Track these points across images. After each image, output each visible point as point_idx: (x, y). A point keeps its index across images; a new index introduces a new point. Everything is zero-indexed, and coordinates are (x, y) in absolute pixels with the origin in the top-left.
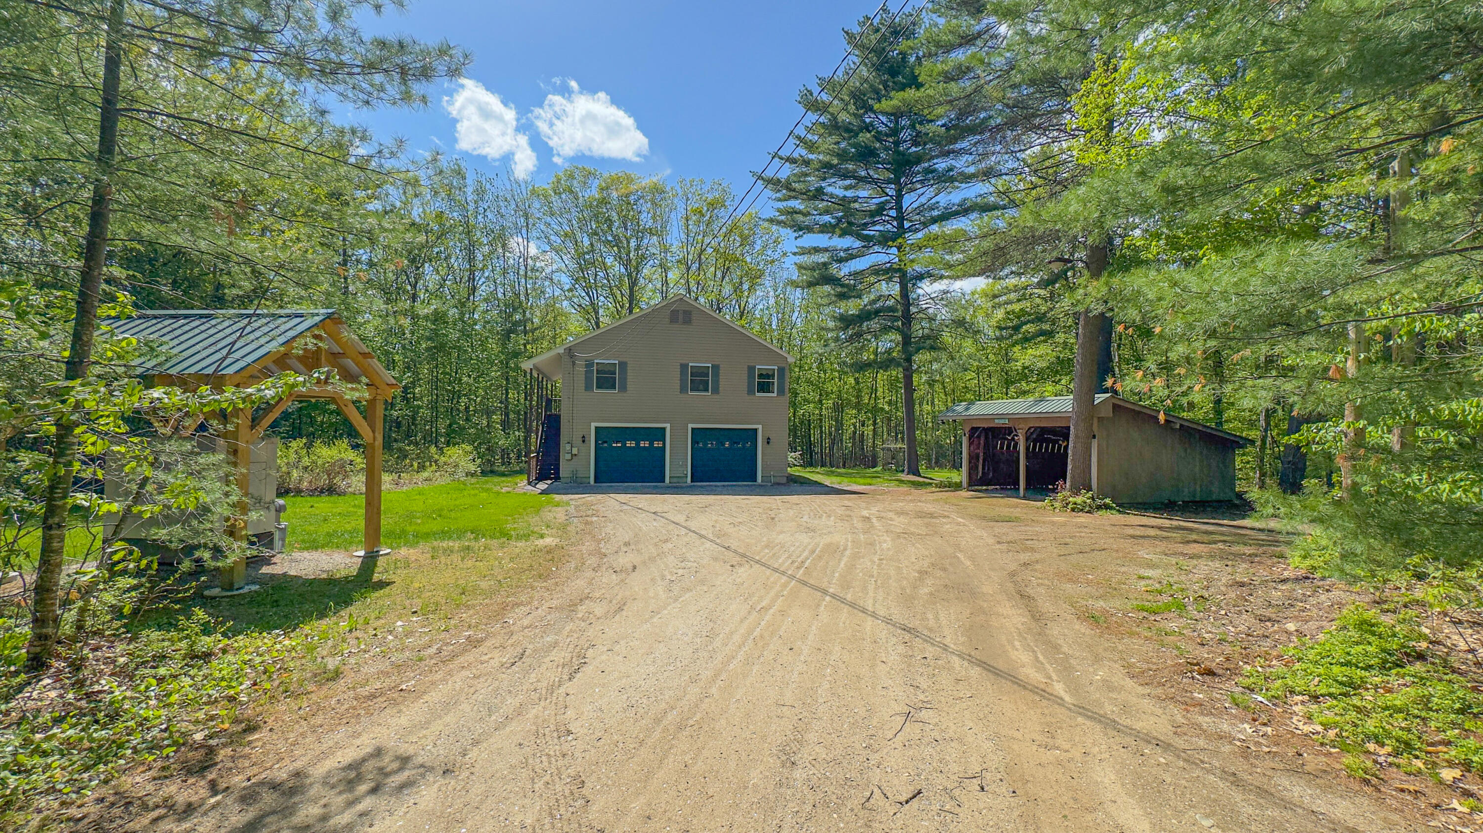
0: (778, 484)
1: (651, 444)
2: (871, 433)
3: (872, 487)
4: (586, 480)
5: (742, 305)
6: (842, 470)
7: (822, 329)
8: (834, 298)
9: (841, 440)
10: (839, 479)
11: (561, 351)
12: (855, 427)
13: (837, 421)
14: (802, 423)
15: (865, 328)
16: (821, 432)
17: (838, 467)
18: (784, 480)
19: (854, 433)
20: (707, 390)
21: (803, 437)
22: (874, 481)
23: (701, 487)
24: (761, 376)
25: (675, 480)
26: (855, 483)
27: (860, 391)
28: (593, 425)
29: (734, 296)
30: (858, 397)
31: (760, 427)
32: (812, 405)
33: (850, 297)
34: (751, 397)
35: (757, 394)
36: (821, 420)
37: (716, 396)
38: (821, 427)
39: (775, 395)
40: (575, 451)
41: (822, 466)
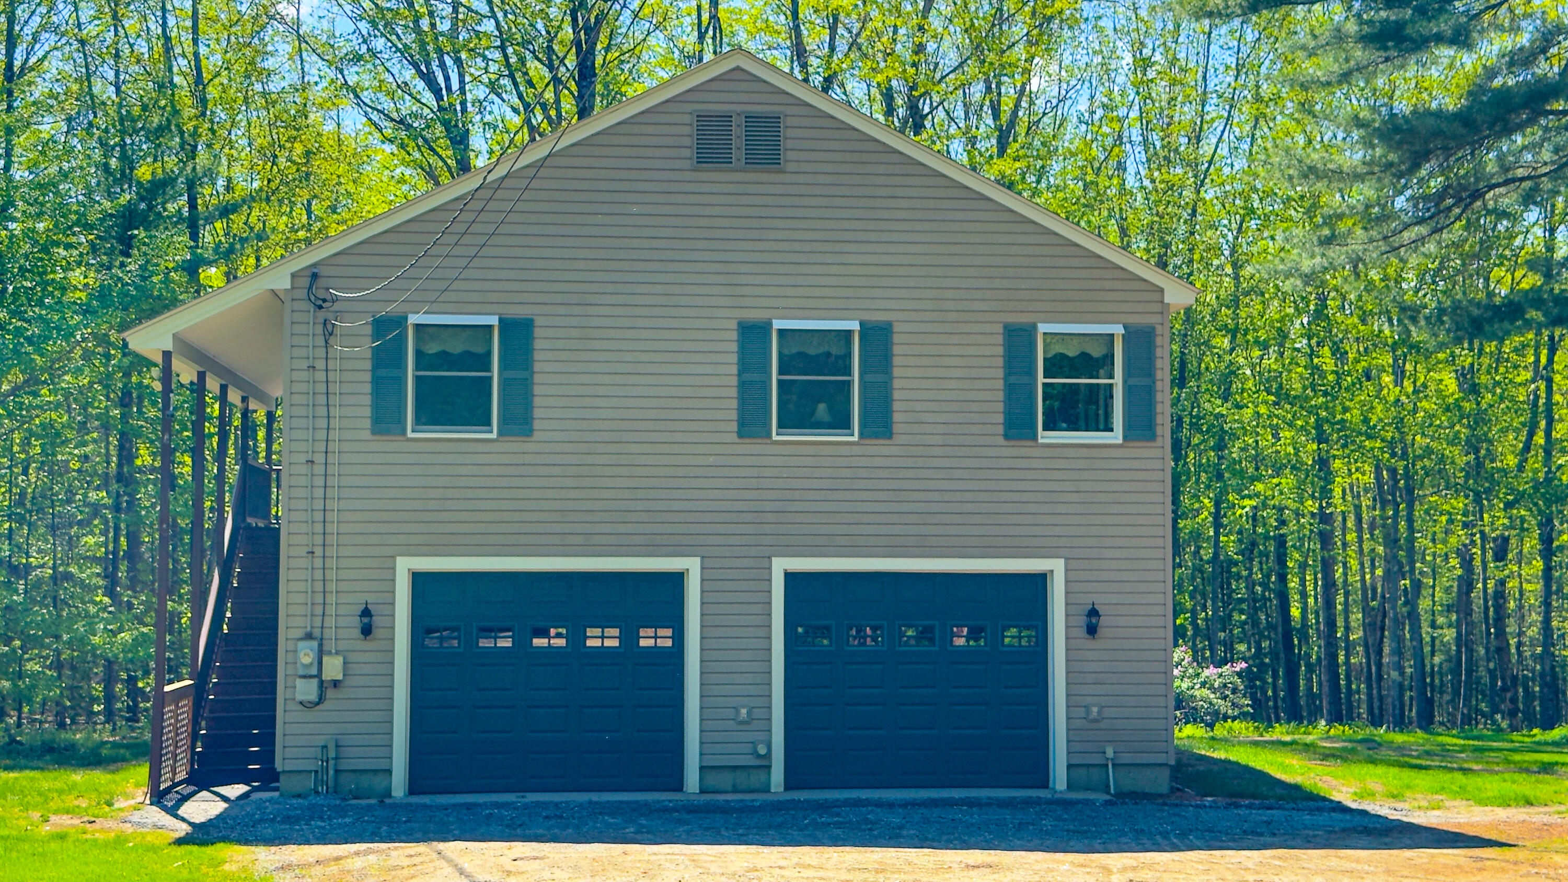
0: (1137, 797)
1: (629, 637)
2: (1534, 588)
3: (1536, 815)
4: (378, 782)
5: (1007, 106)
6: (1415, 738)
7: (1310, 172)
8: (1359, 54)
9: (1413, 616)
10: (1391, 777)
11: (282, 282)
12: (1467, 564)
13: (1391, 541)
14: (1249, 549)
15: (1491, 167)
16: (1330, 585)
17: (1401, 724)
18: (1161, 782)
19: (1467, 584)
20: (842, 422)
21: (1255, 603)
22: (1542, 787)
23: (824, 807)
24: (1055, 365)
25: (726, 779)
26: (1463, 793)
27: (1479, 419)
28: (405, 566)
29: (972, 68)
30: (1472, 446)
31: (1056, 567)
32: (1288, 481)
33: (1421, 44)
34: (1022, 449)
35: (1046, 437)
36: (1326, 539)
37: (879, 447)
38: (1327, 566)
39: (1116, 436)
40: (333, 668)
41: (1336, 717)
